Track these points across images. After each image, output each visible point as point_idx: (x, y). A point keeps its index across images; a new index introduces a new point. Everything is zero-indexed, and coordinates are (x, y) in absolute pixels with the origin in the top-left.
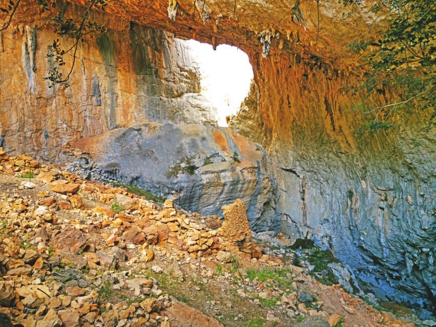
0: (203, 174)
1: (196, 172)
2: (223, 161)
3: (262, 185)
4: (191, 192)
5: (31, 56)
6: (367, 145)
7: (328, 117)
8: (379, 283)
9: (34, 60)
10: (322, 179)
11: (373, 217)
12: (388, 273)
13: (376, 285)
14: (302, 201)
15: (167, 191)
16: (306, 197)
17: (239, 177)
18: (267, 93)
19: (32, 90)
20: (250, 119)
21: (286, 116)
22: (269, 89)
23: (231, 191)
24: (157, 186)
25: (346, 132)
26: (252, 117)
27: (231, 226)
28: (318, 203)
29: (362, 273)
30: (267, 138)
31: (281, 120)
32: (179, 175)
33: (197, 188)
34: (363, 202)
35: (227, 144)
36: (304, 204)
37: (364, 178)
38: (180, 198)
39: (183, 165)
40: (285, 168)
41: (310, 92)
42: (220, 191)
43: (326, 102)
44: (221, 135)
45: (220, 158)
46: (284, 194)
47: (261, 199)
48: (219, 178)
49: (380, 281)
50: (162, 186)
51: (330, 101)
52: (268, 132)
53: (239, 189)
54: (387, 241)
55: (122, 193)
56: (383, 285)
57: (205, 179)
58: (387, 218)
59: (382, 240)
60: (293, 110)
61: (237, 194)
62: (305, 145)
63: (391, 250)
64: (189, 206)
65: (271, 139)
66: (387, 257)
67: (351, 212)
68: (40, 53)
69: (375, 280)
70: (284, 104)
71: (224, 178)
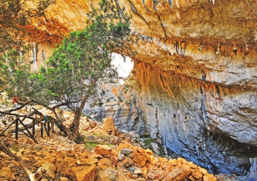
0: (105, 106)
1: (103, 105)
2: (115, 101)
3: (133, 111)
4: (100, 114)
5: (35, 54)
6: (177, 94)
7: (161, 82)
8: (191, 158)
9: (36, 56)
10: (164, 109)
11: (182, 126)
12: (193, 152)
13: (190, 159)
14: (156, 119)
15: (90, 113)
16: (158, 117)
17: (121, 108)
18: (138, 69)
19: (36, 69)
20: (133, 80)
21: (146, 80)
22: (139, 67)
23: (119, 114)
24: (86, 111)
25: (169, 88)
26: (135, 79)
27: (106, 126)
28: (163, 120)
29: (183, 152)
30: (140, 89)
31: (144, 82)
32: (95, 107)
33: (103, 112)
34: (179, 119)
35: (118, 93)
36: (157, 120)
37: (178, 109)
38: (96, 116)
39: (97, 103)
40: (148, 103)
41: (154, 70)
42: (113, 113)
43: (160, 75)
44: (116, 89)
45: (114, 99)
46: (148, 115)
47: (133, 118)
48: (112, 108)
49: (191, 156)
50: (88, 111)
51: (162, 75)
52: (140, 86)
53: (122, 113)
54: (187, 136)
55: (69, 114)
56: (193, 158)
57: (106, 108)
58: (187, 126)
59: (186, 136)
60: (148, 77)
61: (122, 115)
62: (155, 93)
63: (190, 141)
64: (100, 120)
65: (142, 90)
66: (189, 144)
67: (175, 124)
68: (39, 53)
69: (189, 156)
70: (145, 75)
71: (115, 108)
